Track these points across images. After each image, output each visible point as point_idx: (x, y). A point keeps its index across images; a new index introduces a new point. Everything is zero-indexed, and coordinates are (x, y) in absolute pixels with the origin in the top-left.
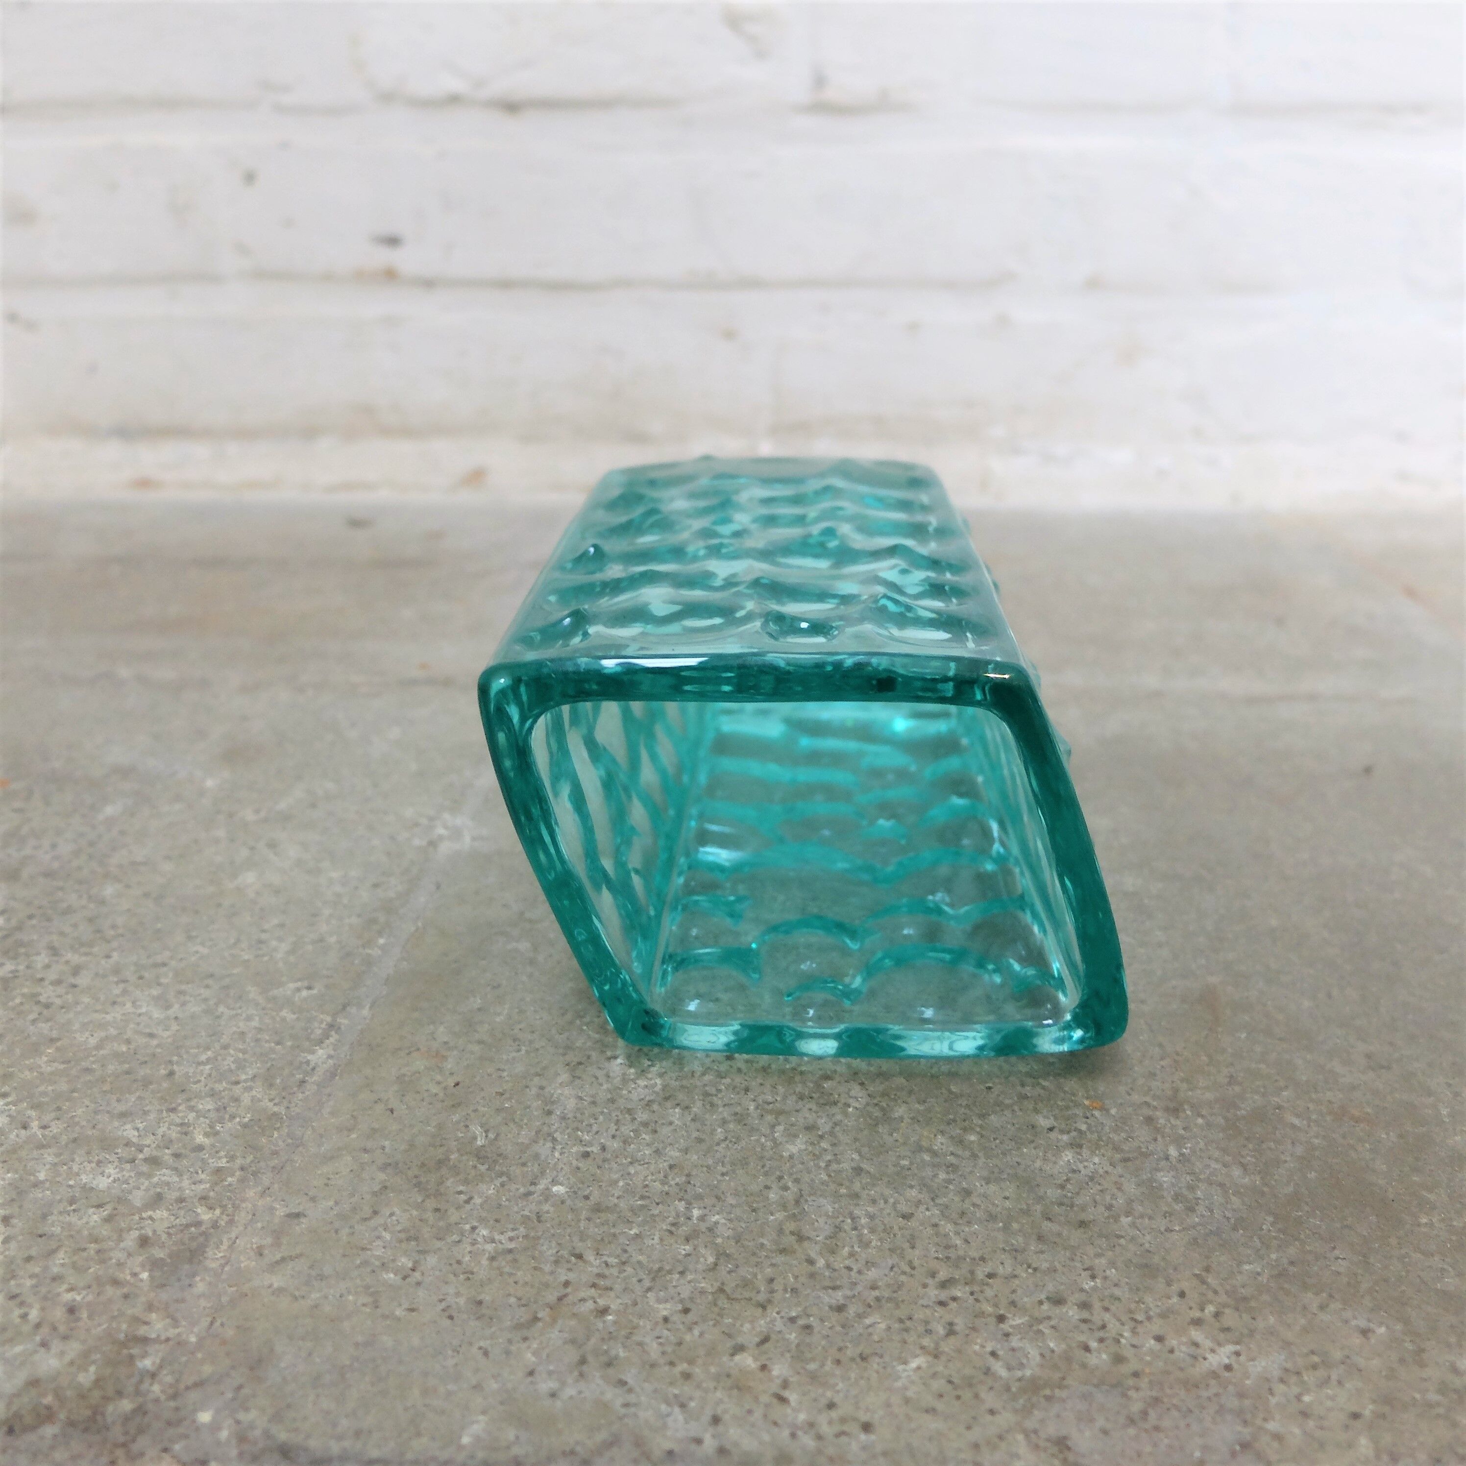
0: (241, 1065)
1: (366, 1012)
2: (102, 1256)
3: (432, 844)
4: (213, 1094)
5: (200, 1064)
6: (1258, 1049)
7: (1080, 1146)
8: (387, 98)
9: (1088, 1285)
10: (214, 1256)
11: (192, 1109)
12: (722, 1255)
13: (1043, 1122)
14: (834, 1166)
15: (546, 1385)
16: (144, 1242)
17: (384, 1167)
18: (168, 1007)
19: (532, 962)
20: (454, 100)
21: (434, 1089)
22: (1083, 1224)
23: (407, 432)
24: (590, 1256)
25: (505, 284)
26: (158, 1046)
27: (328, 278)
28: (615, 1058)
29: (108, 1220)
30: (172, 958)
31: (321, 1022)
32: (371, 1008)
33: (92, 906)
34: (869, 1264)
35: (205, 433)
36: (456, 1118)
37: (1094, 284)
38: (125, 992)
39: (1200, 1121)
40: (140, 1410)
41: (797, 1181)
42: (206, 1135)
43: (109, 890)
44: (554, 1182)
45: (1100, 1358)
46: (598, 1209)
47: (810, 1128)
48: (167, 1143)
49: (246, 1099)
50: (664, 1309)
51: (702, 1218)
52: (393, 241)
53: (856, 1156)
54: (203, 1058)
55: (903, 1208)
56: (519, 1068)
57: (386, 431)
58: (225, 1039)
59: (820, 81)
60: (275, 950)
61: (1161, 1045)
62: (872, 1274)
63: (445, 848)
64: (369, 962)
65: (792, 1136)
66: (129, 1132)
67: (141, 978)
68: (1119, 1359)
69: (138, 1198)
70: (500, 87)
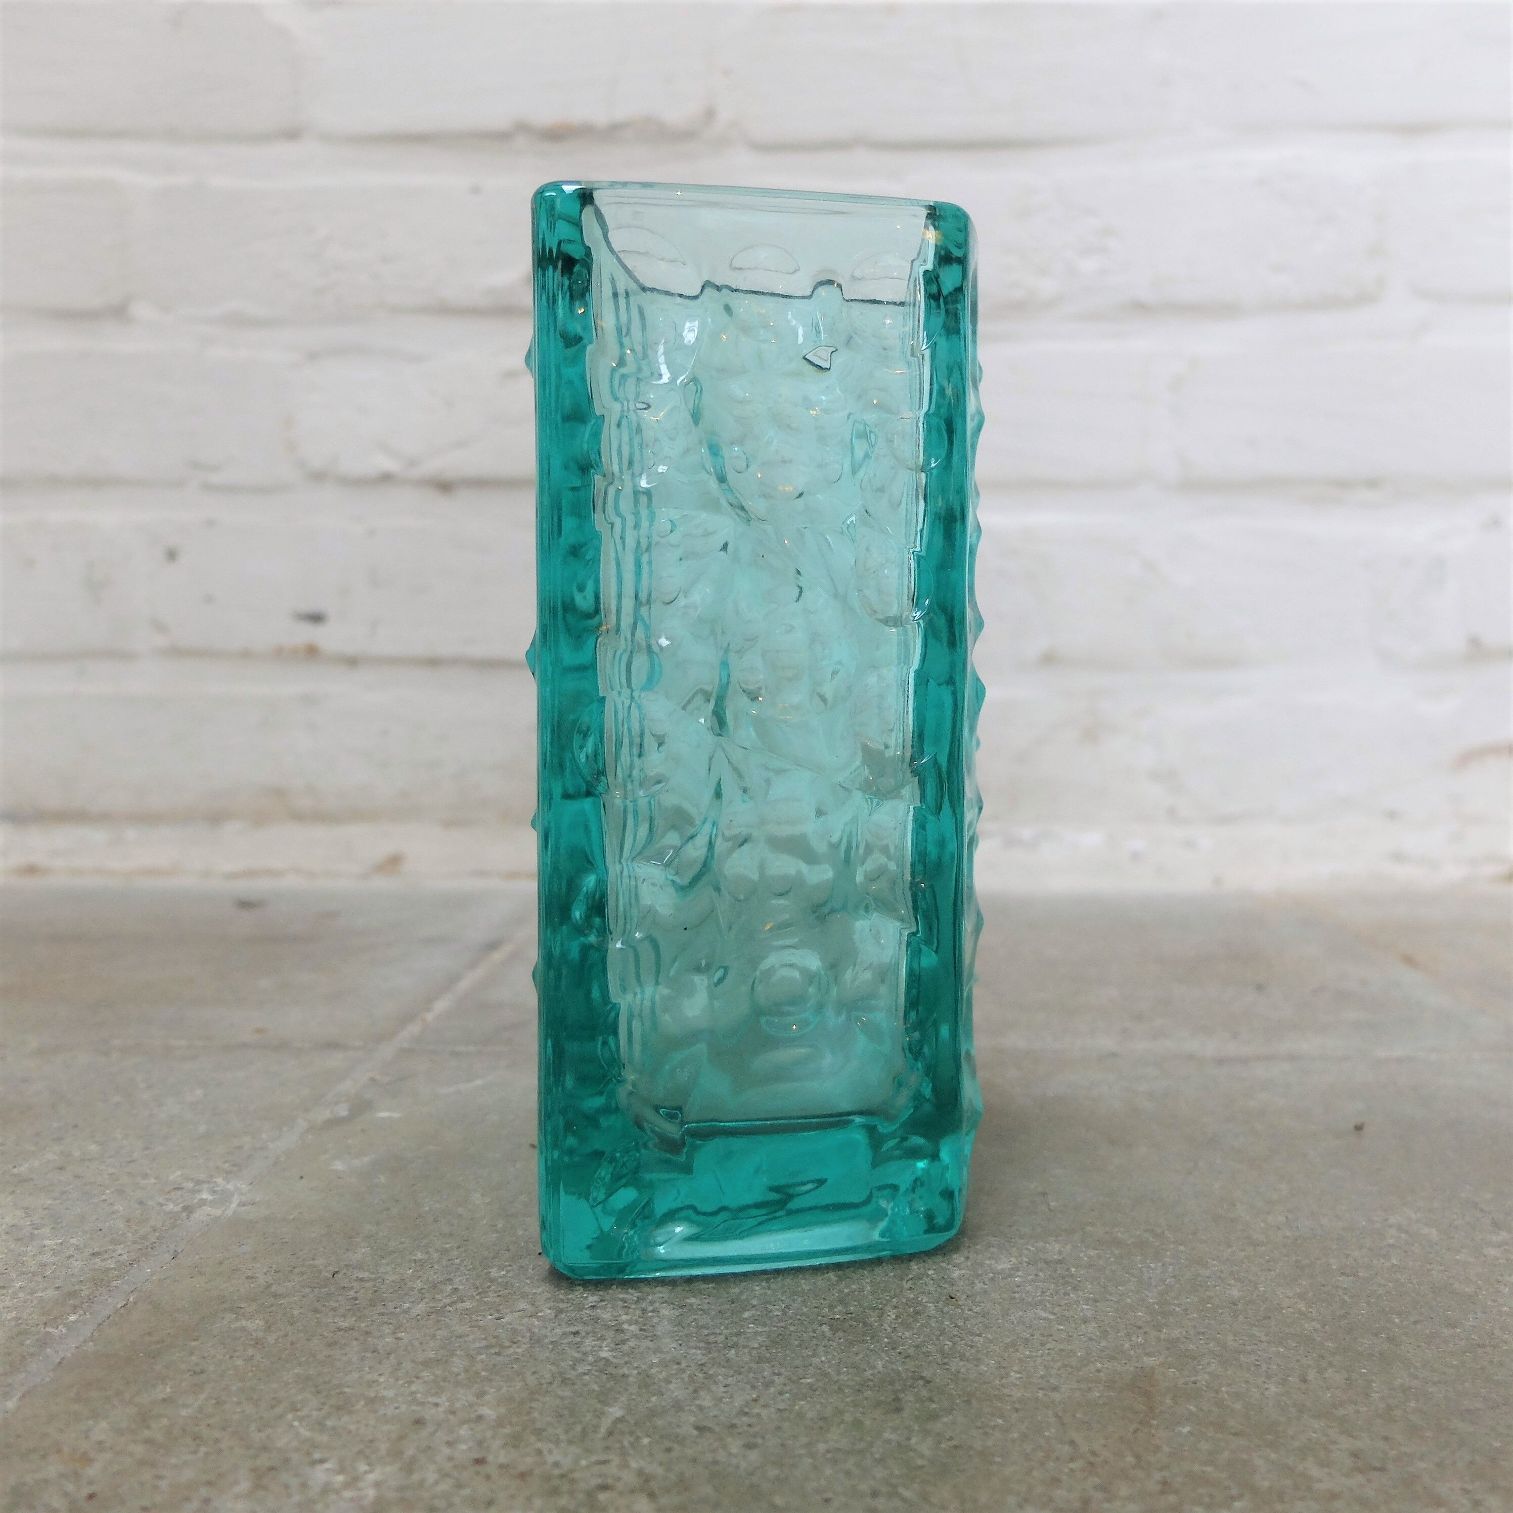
1: (11, 1403)
3: (188, 1210)
6: (1205, 1446)
8: (318, 477)
19: (258, 1343)
20: (386, 478)
21: (57, 1503)
23: (320, 817)
25: (433, 662)
27: (246, 655)
28: (322, 1461)
32: (20, 1399)
35: (104, 818)
37: (1049, 659)
52: (316, 618)
56: (188, 1474)
57: (299, 816)
61: (1072, 1443)
63: (203, 1214)
64: (44, 1342)
70: (436, 466)
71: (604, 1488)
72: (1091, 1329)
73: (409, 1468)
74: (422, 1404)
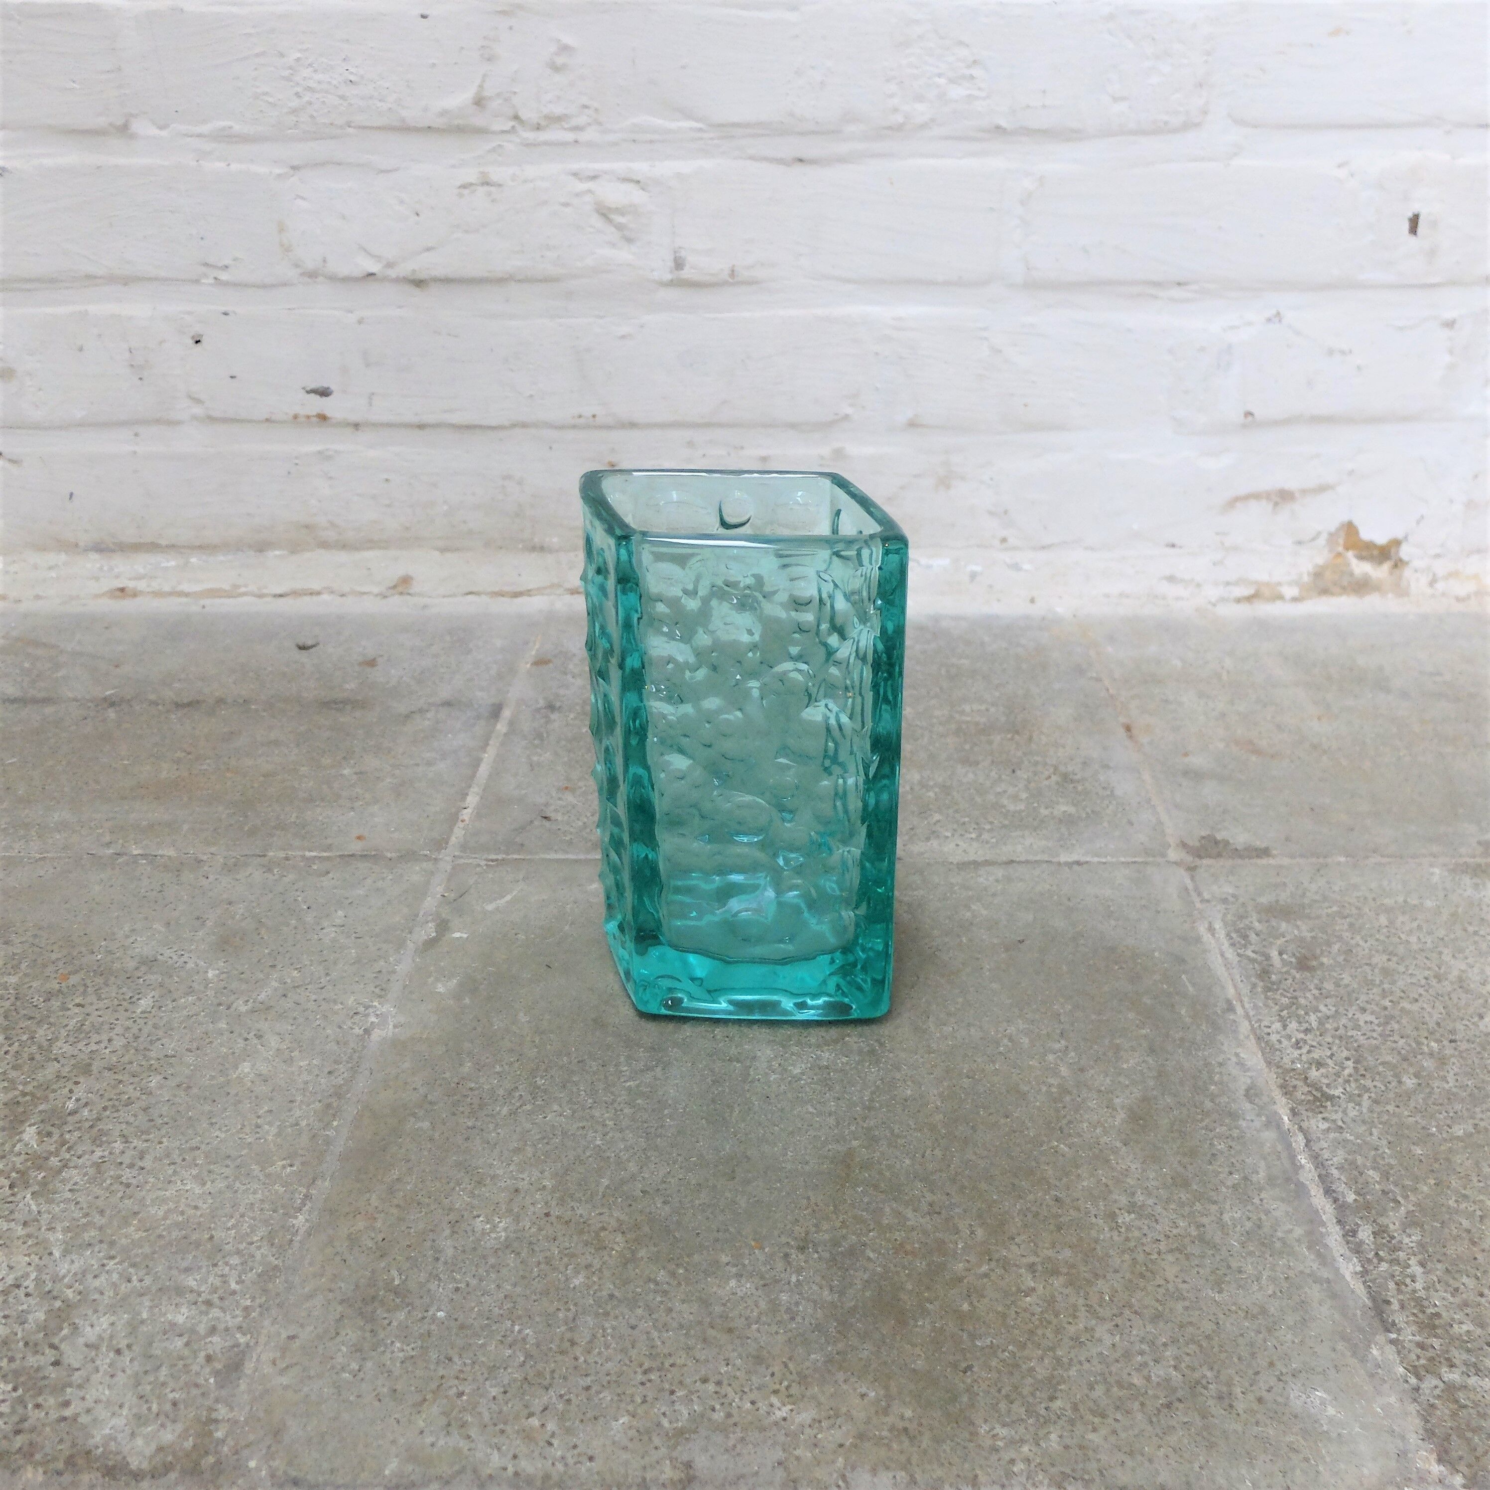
0: (253, 1228)
1: (327, 1183)
2: (186, 1367)
3: (367, 1031)
4: (238, 1252)
5: (228, 1229)
7: (741, 1276)
8: (312, 275)
9: (724, 1369)
10: (249, 1367)
11: (227, 1264)
12: (529, 1356)
13: (724, 1259)
14: (599, 1294)
15: (429, 1440)
16: (209, 1359)
17: (342, 1302)
18: (204, 1184)
19: (431, 1139)
20: (370, 277)
21: (370, 1244)
22: (730, 1330)
23: (344, 546)
24: (456, 1359)
26: (201, 1216)
28: (479, 1216)
29: (187, 1344)
30: (202, 1142)
31: (300, 1193)
32: (330, 1180)
33: (144, 1097)
34: (608, 1359)
35: (172, 548)
36: (383, 1265)
37: (913, 424)
38: (175, 1172)
39: (816, 1256)
40: (219, 1462)
41: (576, 1305)
42: (237, 1283)
43: (154, 1081)
44: (439, 1310)
45: (719, 1416)
46: (462, 1327)
47: (587, 1267)
48: (214, 1290)
49: (258, 1257)
50: (494, 1392)
51: (520, 1331)
52: (324, 393)
53: (612, 1287)
54: (230, 1224)
55: (633, 1321)
56: (421, 1225)
58: (242, 1209)
59: (679, 264)
60: (268, 1132)
61: (808, 1198)
62: (609, 1365)
63: (377, 1035)
64: (328, 1142)
65: (577, 1272)
66: (191, 1282)
67: (184, 1160)
68: (729, 1415)
69: (202, 1329)
70: (408, 268)
71: (604, 1229)
72: (832, 1121)
73: (517, 1219)
74: (516, 1179)
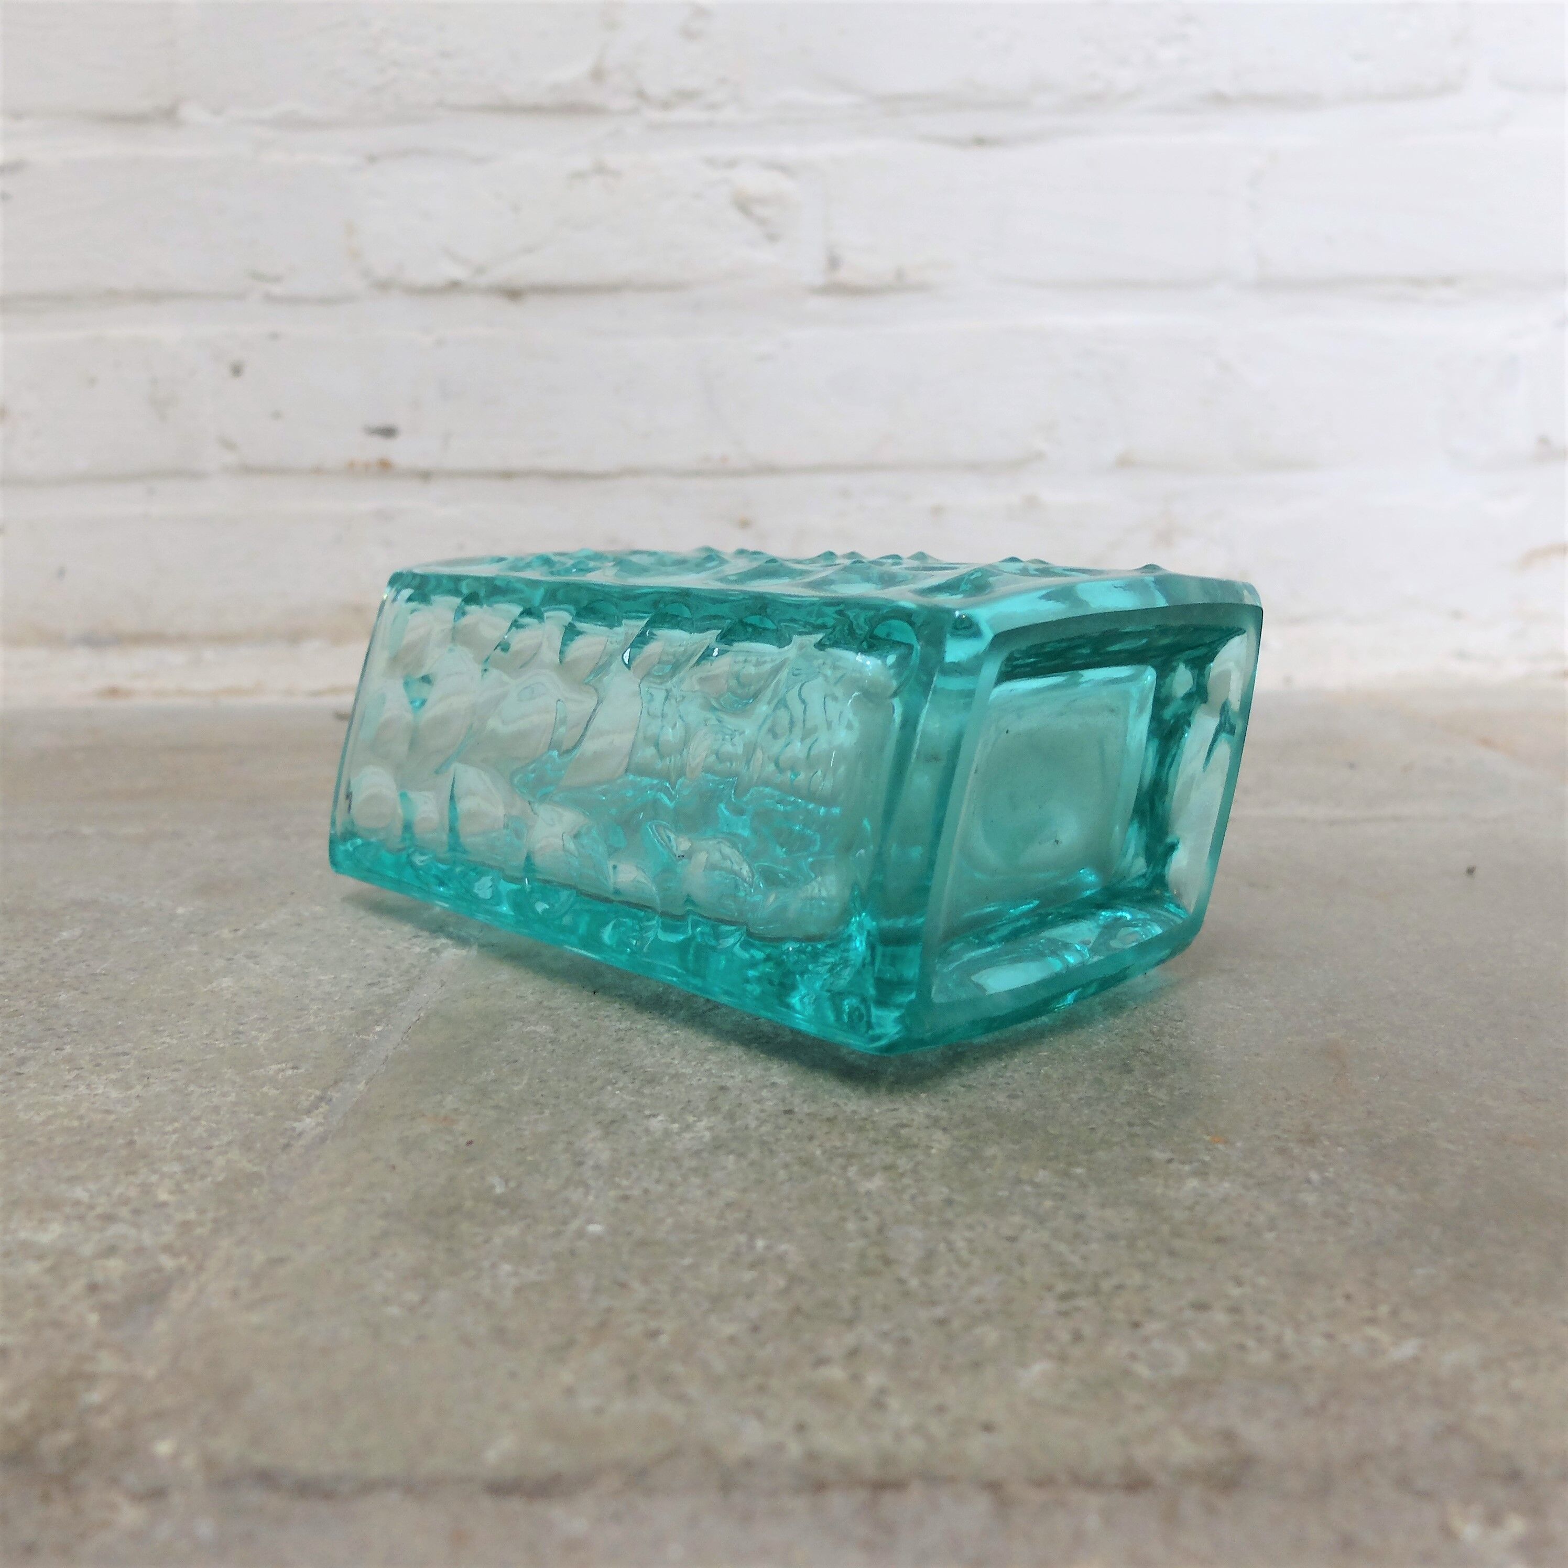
0: (213, 1133)
1: (361, 1087)
2: (41, 1302)
4: (180, 1158)
5: (166, 1133)
6: (1396, 1089)
7: (1206, 1174)
8: (384, 286)
9: (1235, 1292)
10: (178, 1300)
11: (155, 1172)
12: (794, 1279)
13: (1159, 1155)
14: (921, 1199)
15: (586, 1402)
16: (93, 1288)
17: (386, 1215)
18: (130, 1087)
19: (553, 1041)
20: (454, 286)
21: (442, 1148)
22: (1220, 1240)
24: (636, 1285)
25: (507, 475)
26: (116, 1120)
27: (318, 471)
28: (655, 1116)
29: (52, 1270)
30: (134, 1049)
31: (309, 1095)
32: (367, 1083)
33: (43, 1009)
34: (972, 1281)
35: (182, 639)
36: (470, 1170)
37: (1125, 463)
38: (77, 1077)
39: (1340, 1149)
40: (83, 1443)
41: (878, 1213)
42: (171, 1193)
43: (63, 997)
44: (590, 1221)
45: (1262, 1357)
46: (643, 1243)
47: (888, 1168)
48: (124, 1201)
49: (220, 1161)
50: (729, 1329)
51: (768, 1248)
52: (388, 432)
53: (945, 1190)
54: (169, 1128)
55: (1006, 1231)
56: (542, 1128)
58: (195, 1112)
59: (834, 263)
60: (256, 1038)
61: (1283, 1088)
62: (976, 1291)
64: (364, 1046)
65: (868, 1174)
66: (80, 1193)
67: (98, 1065)
68: (1283, 1356)
69: (87, 1250)
70: (502, 273)
71: (903, 1126)
73: (731, 1117)
74: (719, 1077)
